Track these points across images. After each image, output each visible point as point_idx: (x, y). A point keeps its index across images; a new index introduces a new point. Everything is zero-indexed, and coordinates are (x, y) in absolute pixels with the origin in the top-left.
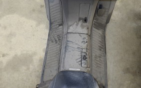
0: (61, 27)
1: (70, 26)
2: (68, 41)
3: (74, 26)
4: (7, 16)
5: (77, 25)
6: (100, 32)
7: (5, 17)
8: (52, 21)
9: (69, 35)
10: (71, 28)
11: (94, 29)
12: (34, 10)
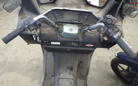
0: (53, 78)
1: (61, 73)
2: (59, 84)
3: (64, 73)
4: (7, 74)
5: (66, 73)
6: (83, 81)
7: (5, 75)
8: (47, 73)
9: (60, 80)
10: (62, 75)
11: (78, 79)
12: (30, 70)
